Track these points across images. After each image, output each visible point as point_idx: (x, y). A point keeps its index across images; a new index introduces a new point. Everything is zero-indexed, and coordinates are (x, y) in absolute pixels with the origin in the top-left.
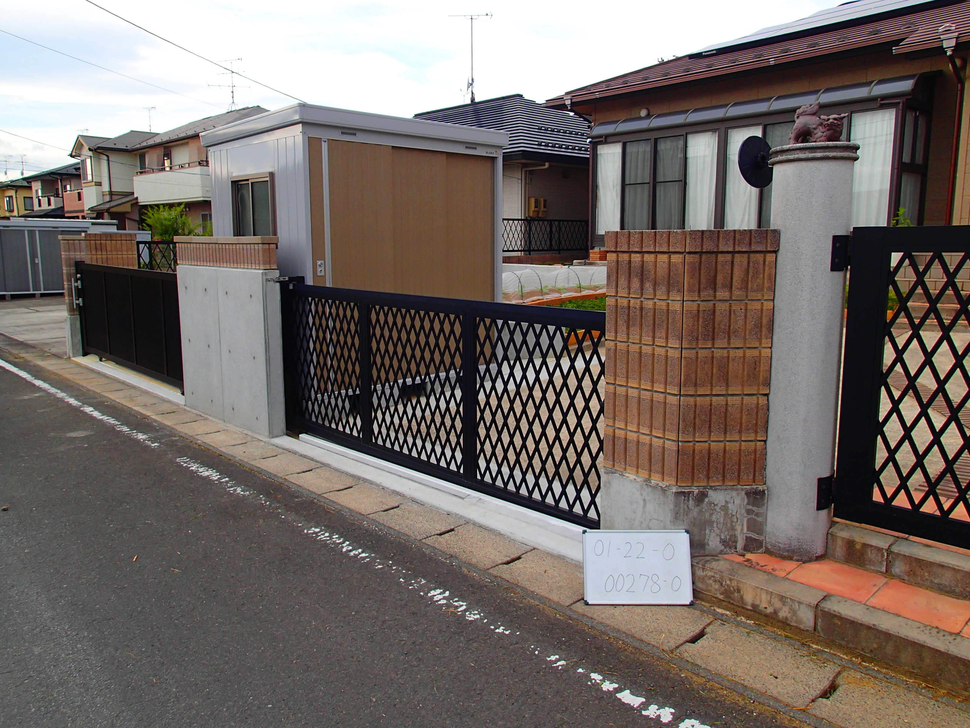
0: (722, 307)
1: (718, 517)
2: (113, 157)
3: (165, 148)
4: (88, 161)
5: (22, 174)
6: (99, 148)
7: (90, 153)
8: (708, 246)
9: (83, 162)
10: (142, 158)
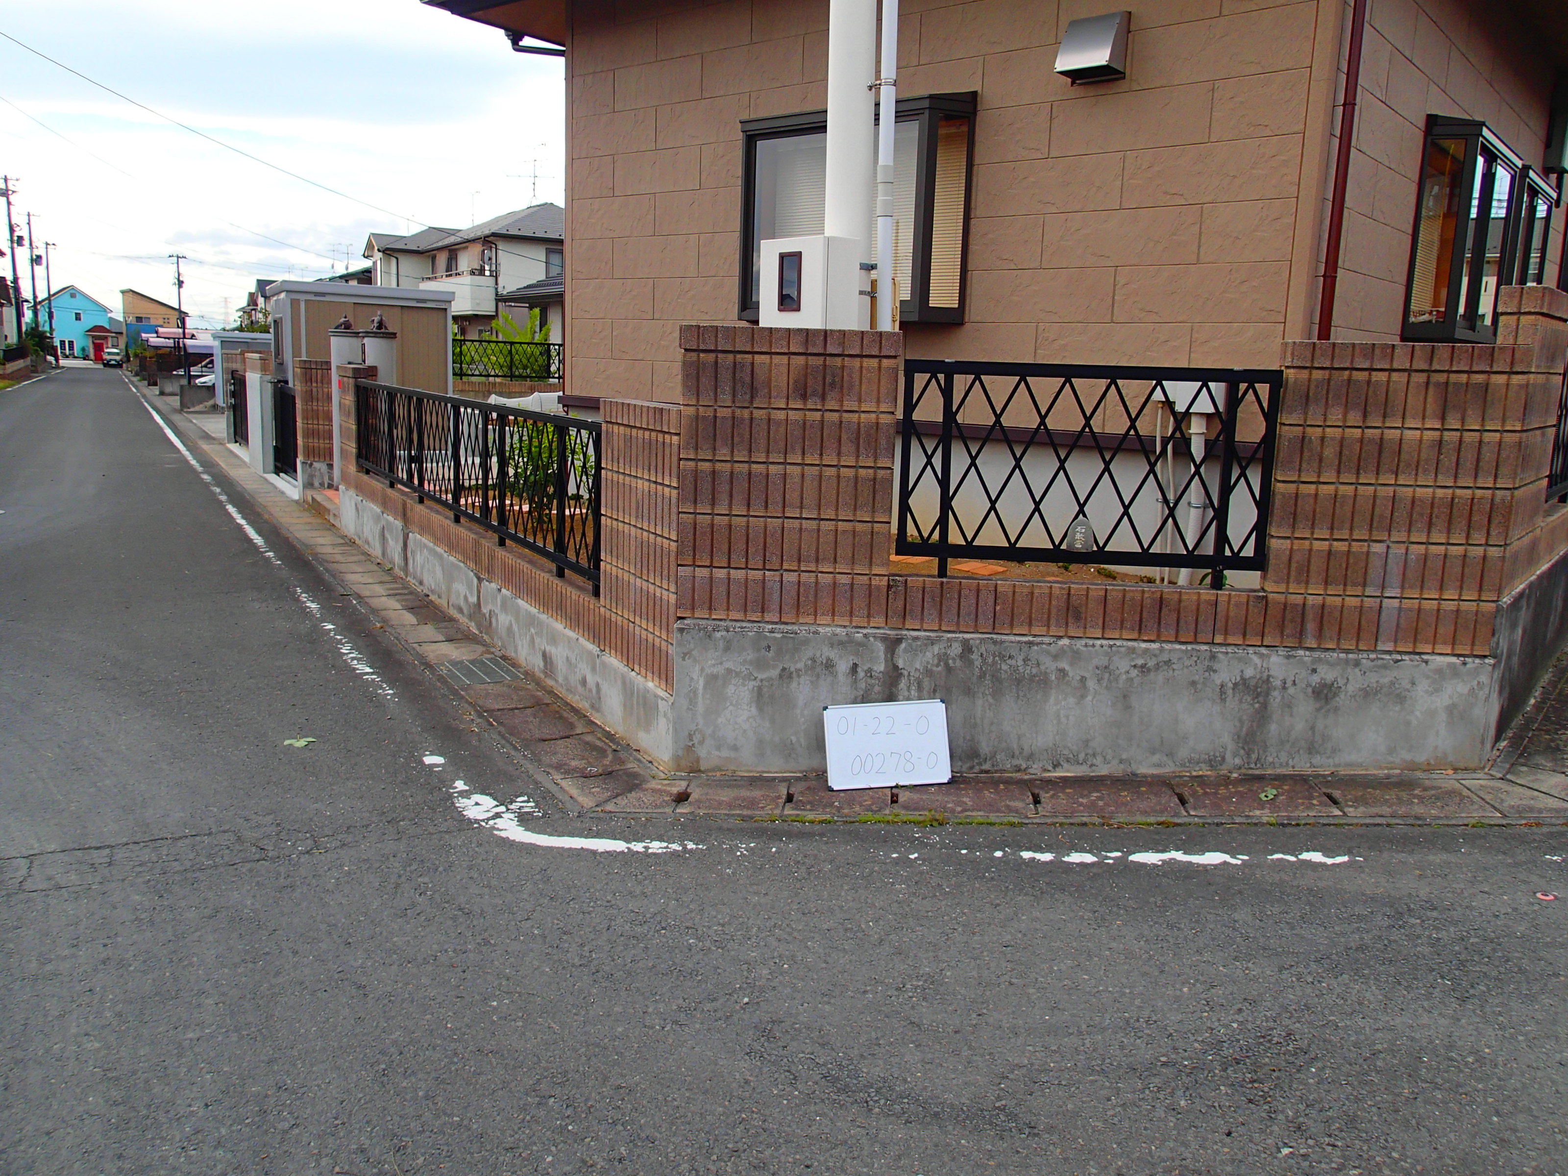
0: (314, 390)
1: (317, 473)
2: (403, 259)
3: (450, 251)
4: (379, 262)
5: (347, 268)
6: (388, 249)
7: (380, 255)
8: (307, 366)
9: (375, 263)
10: (434, 258)
